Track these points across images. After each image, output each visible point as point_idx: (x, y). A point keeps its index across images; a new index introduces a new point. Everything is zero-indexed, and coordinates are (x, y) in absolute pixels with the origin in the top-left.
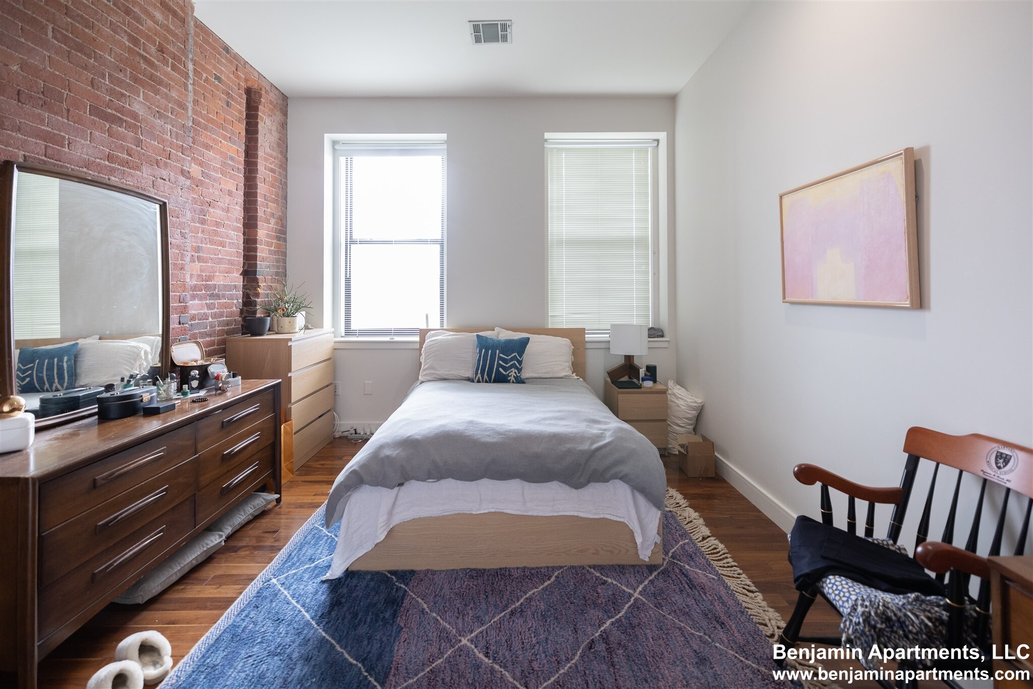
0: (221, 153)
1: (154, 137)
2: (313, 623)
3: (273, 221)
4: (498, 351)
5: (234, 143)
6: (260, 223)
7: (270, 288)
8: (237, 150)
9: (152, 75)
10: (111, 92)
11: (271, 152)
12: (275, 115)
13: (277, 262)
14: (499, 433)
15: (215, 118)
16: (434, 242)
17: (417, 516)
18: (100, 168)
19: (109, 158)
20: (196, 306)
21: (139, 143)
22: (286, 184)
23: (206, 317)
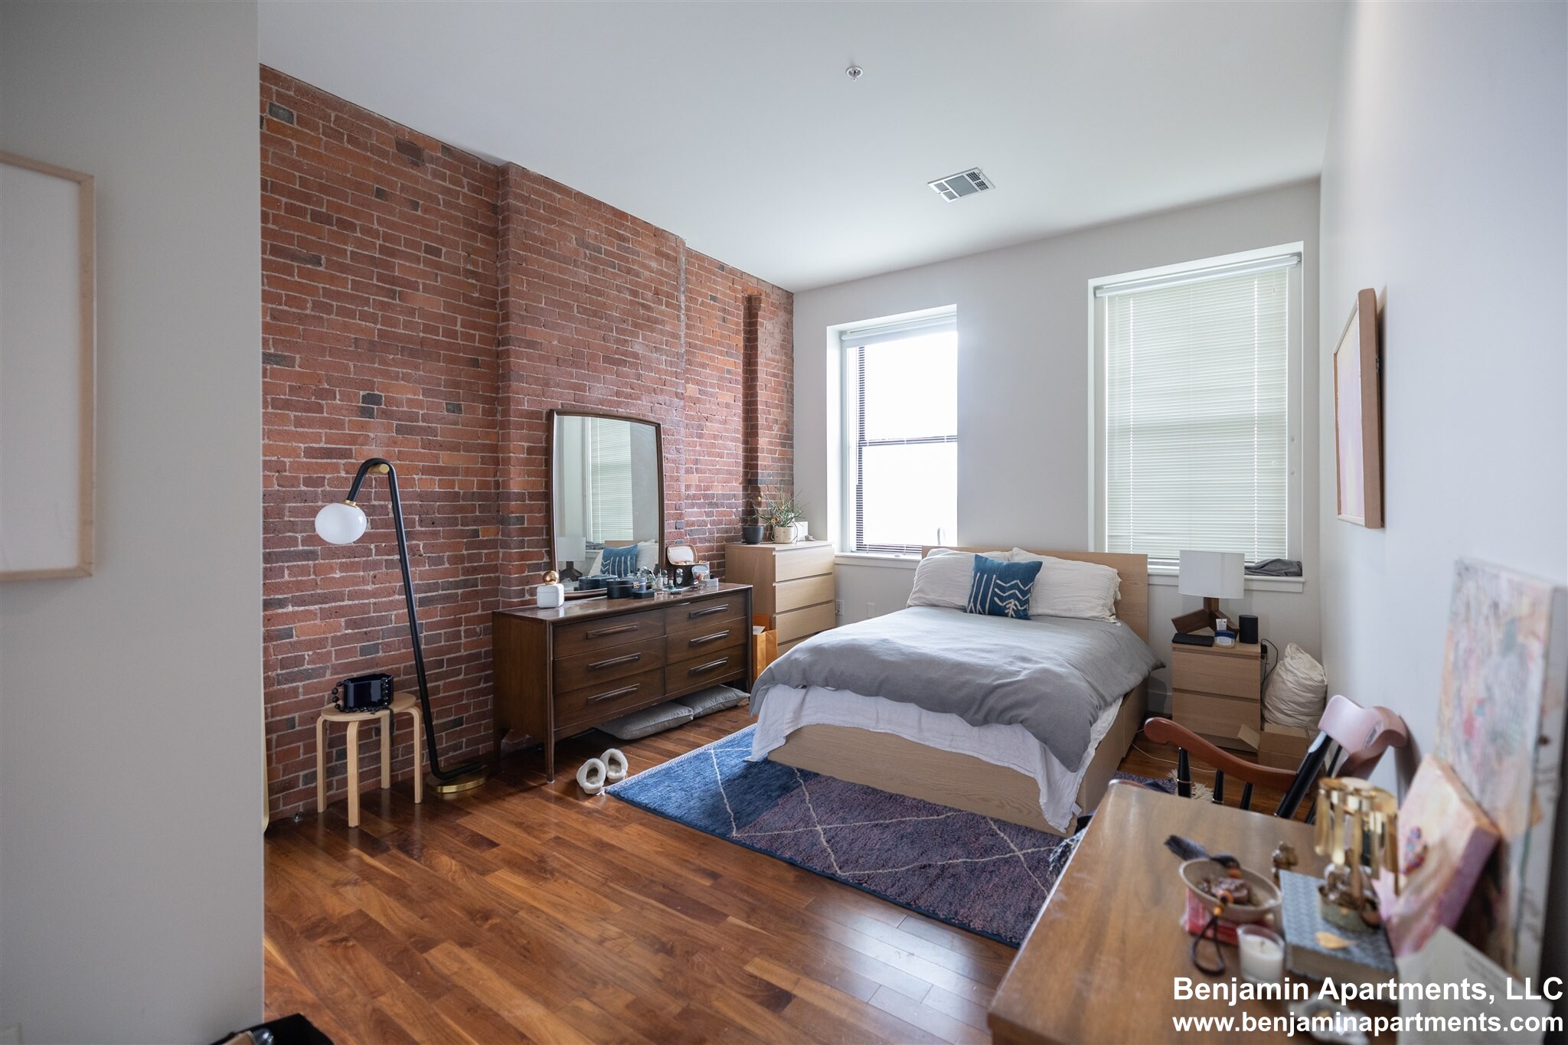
0: (718, 369)
1: (651, 369)
2: (720, 782)
3: (776, 427)
4: (995, 576)
5: (730, 355)
6: (760, 432)
7: (774, 497)
8: (735, 365)
9: (649, 317)
10: (618, 341)
11: (773, 356)
12: (777, 316)
13: (781, 469)
14: (903, 654)
15: (711, 337)
16: (950, 439)
17: (821, 722)
18: (611, 403)
19: (618, 394)
20: (693, 514)
21: (639, 377)
22: (792, 386)
23: (705, 523)
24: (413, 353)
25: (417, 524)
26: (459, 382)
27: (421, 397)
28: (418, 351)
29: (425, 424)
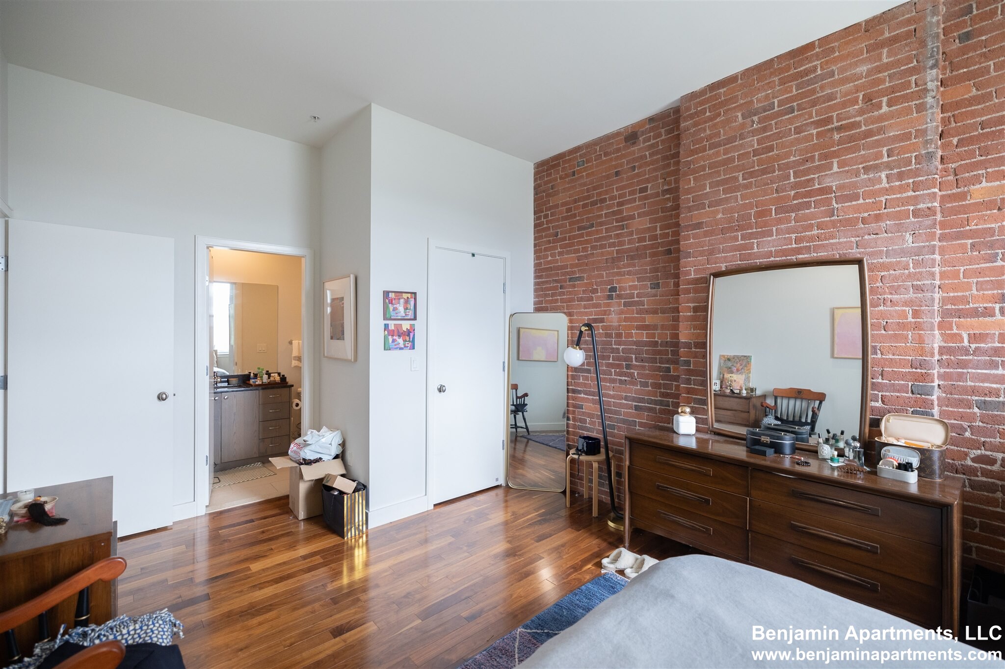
24: (632, 258)
25: (634, 360)
26: (658, 268)
27: (636, 283)
28: (635, 255)
29: (638, 299)
